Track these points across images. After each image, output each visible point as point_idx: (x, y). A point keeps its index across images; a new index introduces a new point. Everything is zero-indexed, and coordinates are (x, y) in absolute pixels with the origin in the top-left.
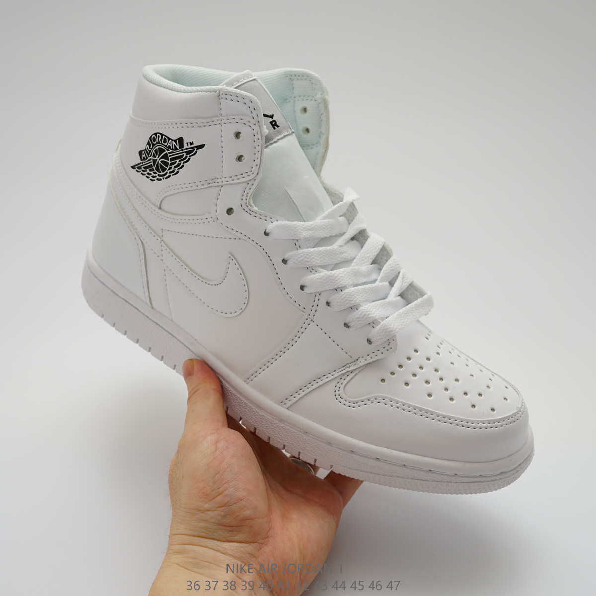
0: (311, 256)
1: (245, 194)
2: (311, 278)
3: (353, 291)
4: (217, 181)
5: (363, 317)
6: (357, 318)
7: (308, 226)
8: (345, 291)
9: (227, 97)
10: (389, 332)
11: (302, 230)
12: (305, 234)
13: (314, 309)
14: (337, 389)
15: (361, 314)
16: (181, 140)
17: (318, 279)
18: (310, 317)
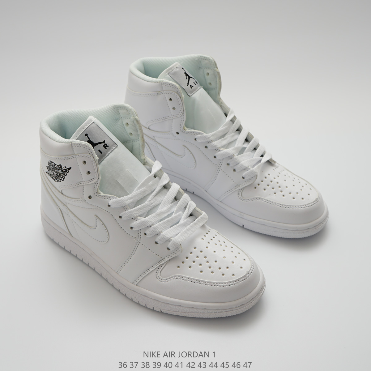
0: (133, 213)
1: (95, 188)
2: (134, 224)
3: (156, 226)
4: (81, 183)
5: (163, 238)
6: (160, 239)
7: (129, 197)
8: (153, 227)
9: (75, 145)
10: (177, 244)
11: (126, 201)
12: (128, 202)
13: (139, 237)
14: (157, 274)
15: (162, 237)
16: (60, 166)
17: (138, 224)
18: (138, 241)
